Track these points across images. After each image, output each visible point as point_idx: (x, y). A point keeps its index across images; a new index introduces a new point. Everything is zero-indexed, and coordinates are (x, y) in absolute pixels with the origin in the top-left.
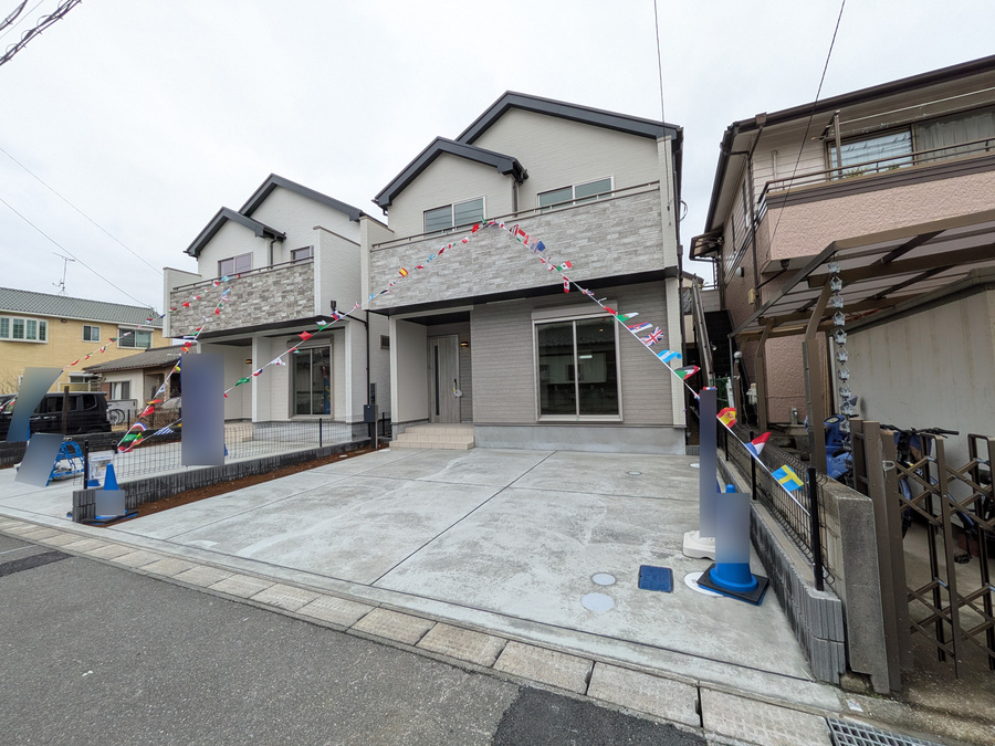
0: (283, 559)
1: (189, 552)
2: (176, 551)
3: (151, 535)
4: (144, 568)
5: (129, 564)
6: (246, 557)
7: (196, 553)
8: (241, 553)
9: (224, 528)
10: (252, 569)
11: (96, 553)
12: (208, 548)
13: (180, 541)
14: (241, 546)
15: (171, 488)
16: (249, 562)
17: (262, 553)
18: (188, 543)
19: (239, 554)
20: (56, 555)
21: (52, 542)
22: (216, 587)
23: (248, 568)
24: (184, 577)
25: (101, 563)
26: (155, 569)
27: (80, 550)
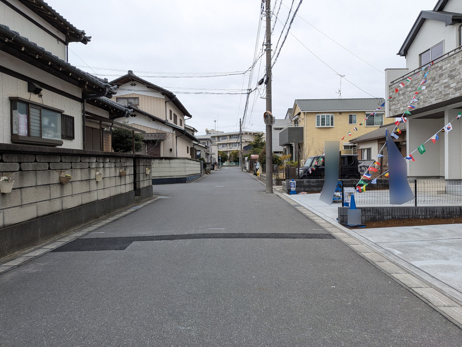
0: (440, 275)
1: (386, 253)
2: (380, 251)
3: (370, 239)
4: (363, 253)
5: (357, 249)
6: (416, 266)
7: (390, 255)
8: (414, 263)
9: (408, 246)
10: (417, 274)
11: (345, 240)
12: (396, 254)
13: (383, 246)
14: (416, 259)
15: (383, 216)
16: (417, 269)
17: (428, 267)
18: (386, 248)
19: (413, 263)
20: (330, 236)
21: (330, 230)
22: (395, 275)
23: (415, 273)
24: (381, 265)
25: (346, 245)
26: (367, 256)
27: (339, 237)
